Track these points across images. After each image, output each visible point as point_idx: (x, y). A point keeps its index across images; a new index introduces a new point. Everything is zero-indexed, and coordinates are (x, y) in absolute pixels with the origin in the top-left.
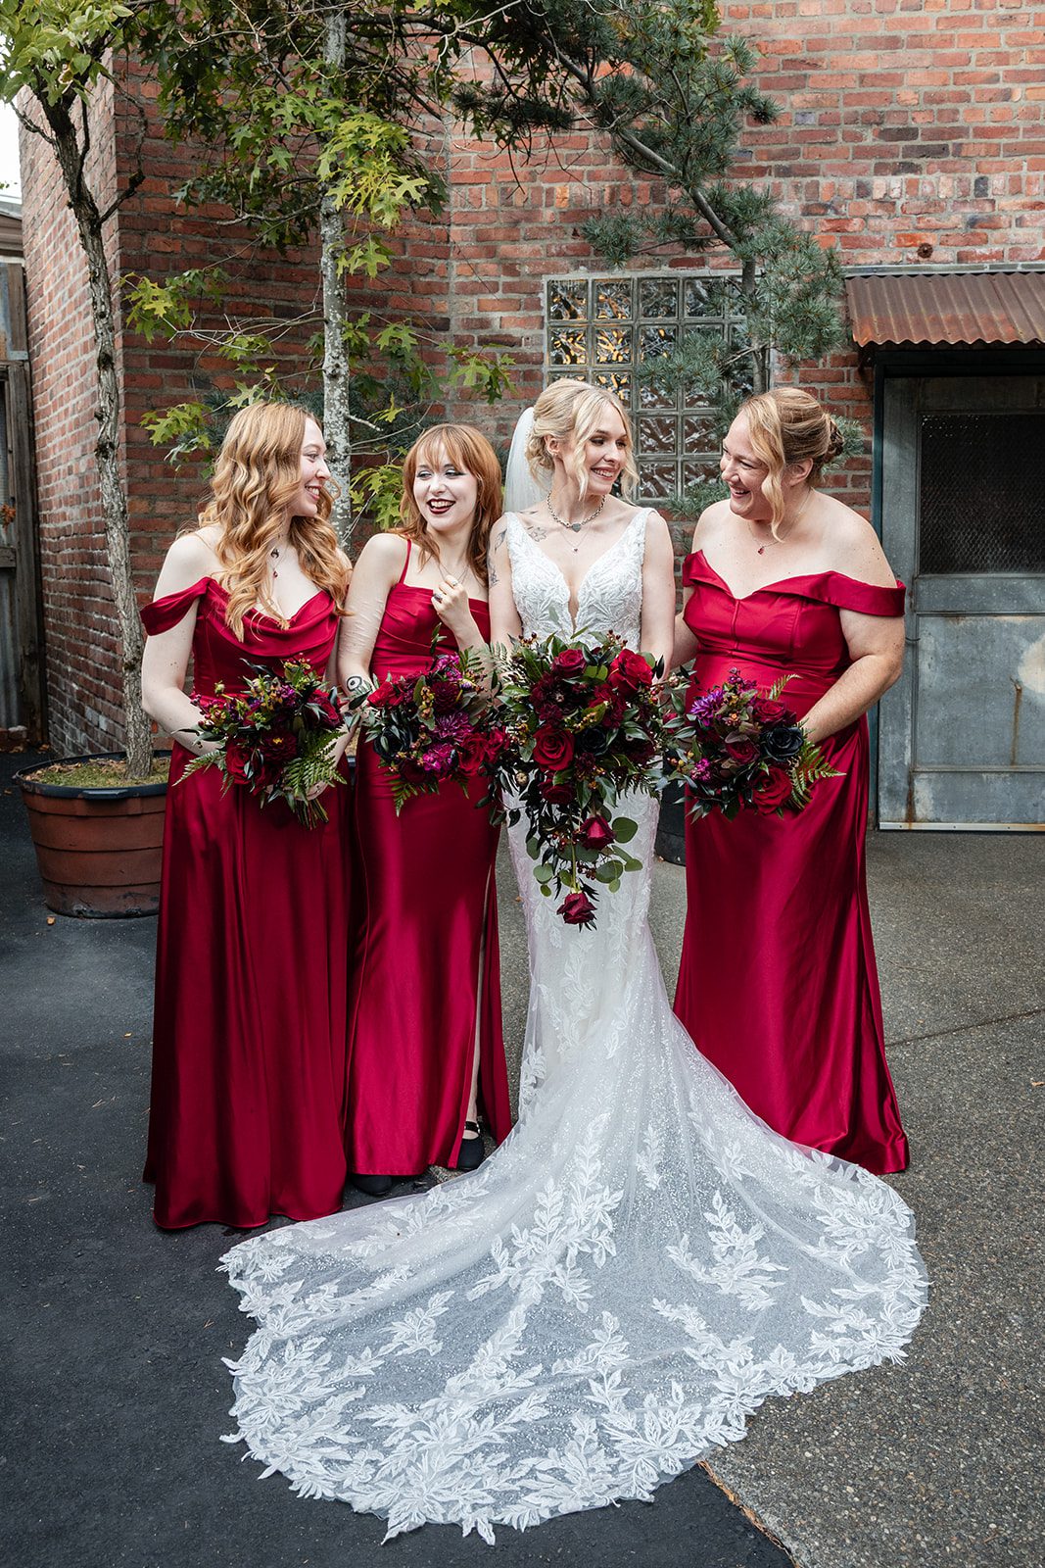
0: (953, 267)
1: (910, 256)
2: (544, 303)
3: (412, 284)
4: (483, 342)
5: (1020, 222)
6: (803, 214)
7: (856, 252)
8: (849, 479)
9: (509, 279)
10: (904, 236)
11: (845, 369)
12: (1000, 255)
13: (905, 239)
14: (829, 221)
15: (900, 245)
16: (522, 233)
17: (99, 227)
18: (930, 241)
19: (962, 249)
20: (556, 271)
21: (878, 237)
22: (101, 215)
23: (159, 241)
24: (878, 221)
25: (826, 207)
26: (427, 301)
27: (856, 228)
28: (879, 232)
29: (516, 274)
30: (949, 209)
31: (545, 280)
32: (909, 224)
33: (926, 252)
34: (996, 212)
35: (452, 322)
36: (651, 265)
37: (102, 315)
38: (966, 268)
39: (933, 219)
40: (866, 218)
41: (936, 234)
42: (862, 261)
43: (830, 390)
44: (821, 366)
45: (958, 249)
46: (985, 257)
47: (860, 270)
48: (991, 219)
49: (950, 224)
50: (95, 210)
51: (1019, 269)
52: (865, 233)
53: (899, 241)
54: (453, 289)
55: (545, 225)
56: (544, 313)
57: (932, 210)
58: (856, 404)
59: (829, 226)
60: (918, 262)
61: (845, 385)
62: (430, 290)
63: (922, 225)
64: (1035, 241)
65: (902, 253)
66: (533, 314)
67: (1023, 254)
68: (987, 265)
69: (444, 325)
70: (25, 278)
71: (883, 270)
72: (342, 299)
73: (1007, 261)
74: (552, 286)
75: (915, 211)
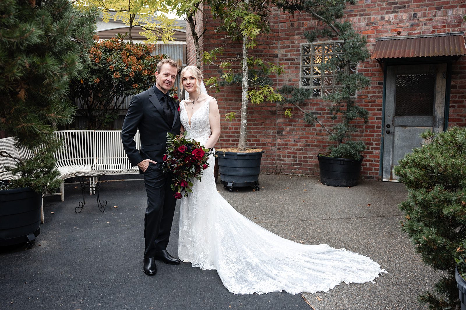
0: (406, 37)
1: (395, 34)
2: (301, 50)
3: (269, 47)
4: (286, 60)
5: (426, 24)
6: (366, 25)
7: (380, 34)
8: (377, 92)
9: (292, 45)
10: (393, 29)
11: (376, 64)
12: (420, 33)
13: (393, 30)
14: (373, 27)
15: (392, 32)
16: (296, 33)
17: (198, 40)
18: (400, 30)
19: (409, 32)
20: (304, 42)
21: (386, 30)
22: (198, 37)
23: (212, 41)
24: (386, 26)
25: (372, 23)
26: (273, 51)
27: (380, 28)
28: (386, 29)
29: (295, 43)
30: (406, 22)
31: (301, 45)
32: (394, 27)
33: (399, 33)
34: (419, 22)
35: (279, 55)
36: (327, 40)
37: (198, 58)
38: (410, 37)
39: (401, 25)
40: (383, 25)
41: (402, 29)
42: (381, 36)
43: (372, 69)
44: (370, 63)
45: (408, 32)
46: (415, 34)
47: (381, 39)
48: (417, 24)
49: (406, 26)
50: (197, 36)
51: (425, 36)
52: (382, 29)
53: (392, 31)
54: (279, 47)
55: (301, 31)
56: (301, 52)
57: (401, 22)
58: (379, 73)
59: (373, 28)
60: (397, 36)
61: (376, 68)
62: (273, 48)
63: (398, 26)
64: (430, 29)
65: (392, 34)
66: (298, 53)
67: (426, 32)
68: (416, 36)
69: (277, 56)
70: (186, 47)
71: (387, 38)
72: (247, 54)
73: (422, 34)
74: (303, 46)
75: (397, 23)
